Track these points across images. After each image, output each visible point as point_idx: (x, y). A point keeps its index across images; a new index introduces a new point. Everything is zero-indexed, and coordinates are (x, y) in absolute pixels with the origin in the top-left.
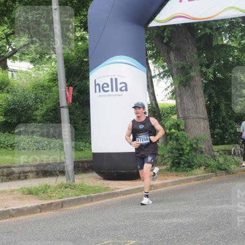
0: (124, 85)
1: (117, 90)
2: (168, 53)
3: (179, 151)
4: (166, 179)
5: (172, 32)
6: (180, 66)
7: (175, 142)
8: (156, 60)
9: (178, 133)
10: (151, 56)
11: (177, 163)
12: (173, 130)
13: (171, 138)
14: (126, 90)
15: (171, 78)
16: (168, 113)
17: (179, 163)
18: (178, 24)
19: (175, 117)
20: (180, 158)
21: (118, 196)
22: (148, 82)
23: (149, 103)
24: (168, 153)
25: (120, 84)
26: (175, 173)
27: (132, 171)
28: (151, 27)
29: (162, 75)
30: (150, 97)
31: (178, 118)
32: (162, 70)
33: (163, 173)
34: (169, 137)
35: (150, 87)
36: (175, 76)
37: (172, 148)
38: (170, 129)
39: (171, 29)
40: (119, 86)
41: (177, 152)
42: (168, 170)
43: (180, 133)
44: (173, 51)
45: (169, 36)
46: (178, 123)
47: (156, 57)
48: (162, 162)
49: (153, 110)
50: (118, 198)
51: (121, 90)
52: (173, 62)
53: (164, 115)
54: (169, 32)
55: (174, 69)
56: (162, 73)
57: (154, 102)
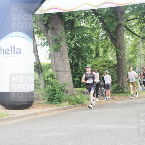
0: (19, 50)
1: (14, 53)
2: (47, 31)
3: (53, 91)
4: (45, 109)
5: (49, 18)
6: (54, 39)
7: (50, 86)
8: (39, 35)
9: (52, 80)
10: (36, 32)
11: (51, 99)
12: (49, 79)
13: (48, 84)
14: (20, 53)
15: (49, 46)
16: (46, 68)
17: (53, 99)
18: (53, 13)
19: (51, 70)
20: (54, 95)
21: (15, 119)
22: (34, 48)
23: (35, 62)
24: (46, 92)
25: (17, 49)
26: (50, 105)
27: (24, 104)
28: (36, 14)
29: (43, 44)
30: (35, 58)
31: (53, 71)
32: (43, 42)
33: (43, 105)
34: (47, 82)
35: (36, 51)
36: (51, 45)
37: (49, 90)
38: (48, 78)
39: (49, 15)
40: (16, 51)
41: (52, 92)
42: (46, 103)
43: (53, 81)
44: (50, 29)
45: (47, 20)
46: (53, 74)
47: (39, 33)
48: (42, 98)
49: (37, 66)
50: (14, 121)
51: (17, 53)
52: (50, 36)
53: (44, 69)
54: (47, 18)
55: (51, 41)
56: (43, 43)
57: (38, 61)
